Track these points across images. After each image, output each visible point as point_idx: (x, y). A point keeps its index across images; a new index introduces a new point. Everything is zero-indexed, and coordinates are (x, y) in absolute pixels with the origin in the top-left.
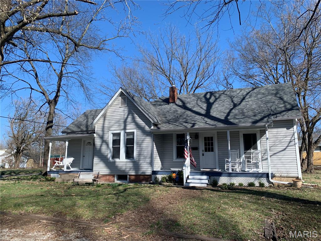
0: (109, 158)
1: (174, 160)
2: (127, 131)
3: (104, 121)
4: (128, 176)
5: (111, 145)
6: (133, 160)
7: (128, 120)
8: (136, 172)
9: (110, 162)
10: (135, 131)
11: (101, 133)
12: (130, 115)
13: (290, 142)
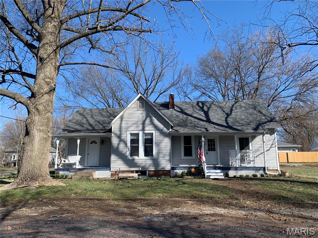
0: (128, 156)
1: (182, 158)
2: (146, 132)
3: (121, 122)
4: (147, 172)
5: (129, 144)
6: (152, 158)
7: (146, 122)
8: (155, 168)
9: (129, 160)
10: (154, 132)
11: (118, 133)
12: (149, 117)
13: (272, 145)
